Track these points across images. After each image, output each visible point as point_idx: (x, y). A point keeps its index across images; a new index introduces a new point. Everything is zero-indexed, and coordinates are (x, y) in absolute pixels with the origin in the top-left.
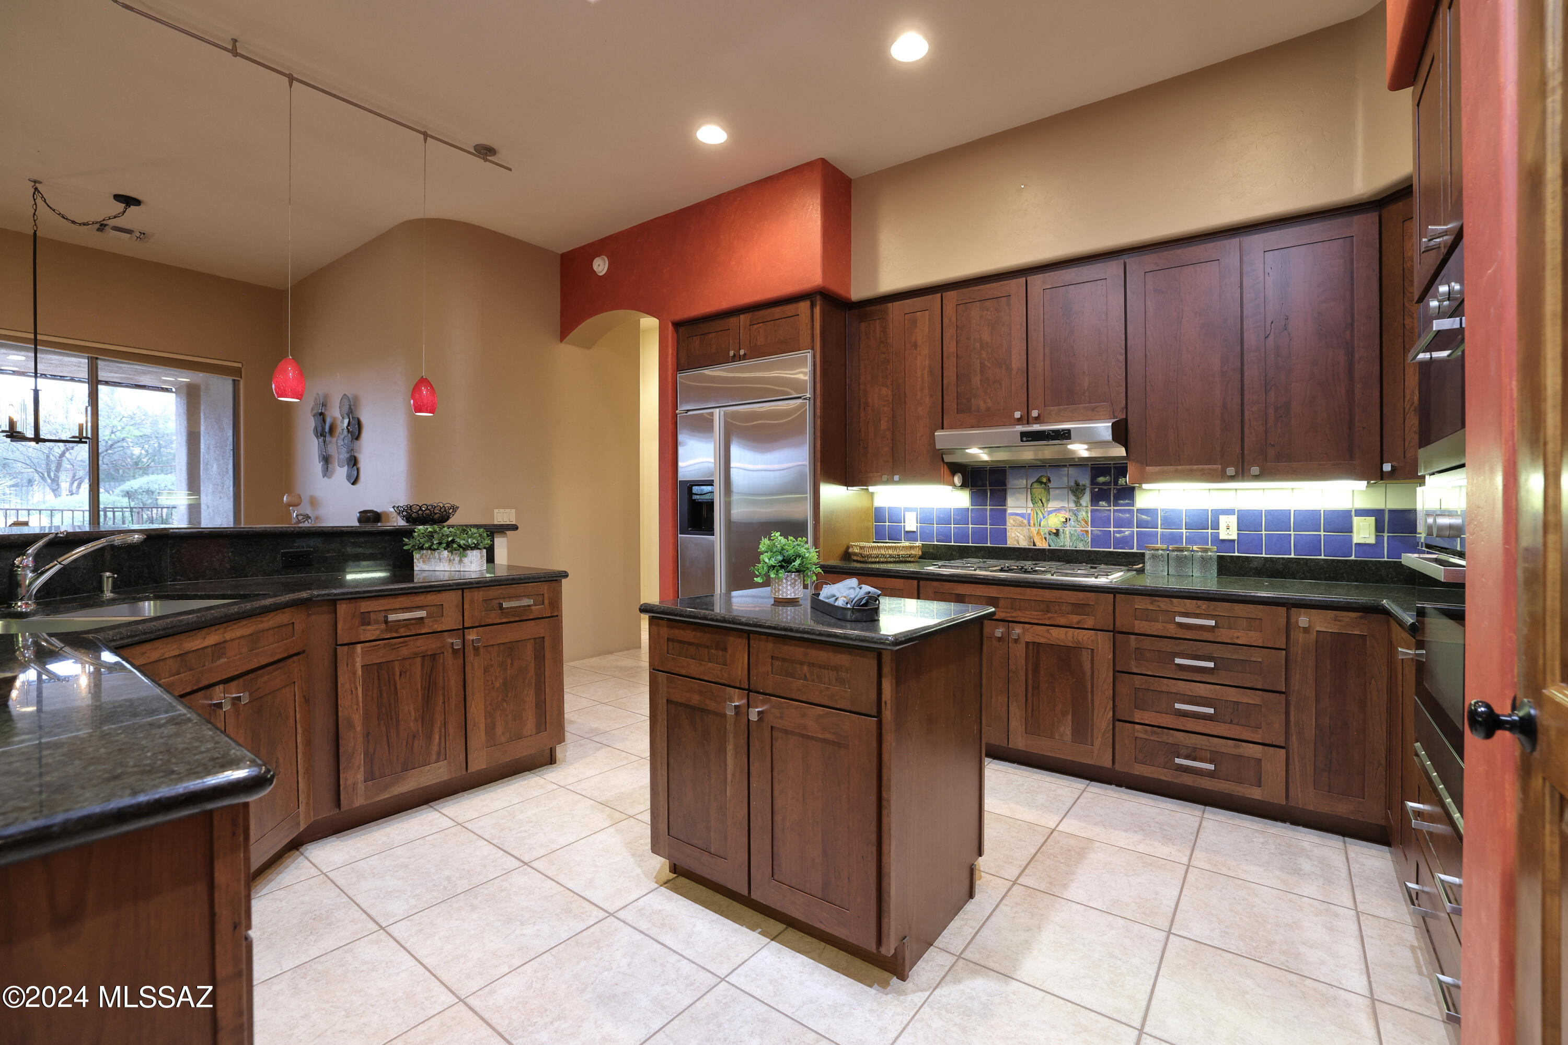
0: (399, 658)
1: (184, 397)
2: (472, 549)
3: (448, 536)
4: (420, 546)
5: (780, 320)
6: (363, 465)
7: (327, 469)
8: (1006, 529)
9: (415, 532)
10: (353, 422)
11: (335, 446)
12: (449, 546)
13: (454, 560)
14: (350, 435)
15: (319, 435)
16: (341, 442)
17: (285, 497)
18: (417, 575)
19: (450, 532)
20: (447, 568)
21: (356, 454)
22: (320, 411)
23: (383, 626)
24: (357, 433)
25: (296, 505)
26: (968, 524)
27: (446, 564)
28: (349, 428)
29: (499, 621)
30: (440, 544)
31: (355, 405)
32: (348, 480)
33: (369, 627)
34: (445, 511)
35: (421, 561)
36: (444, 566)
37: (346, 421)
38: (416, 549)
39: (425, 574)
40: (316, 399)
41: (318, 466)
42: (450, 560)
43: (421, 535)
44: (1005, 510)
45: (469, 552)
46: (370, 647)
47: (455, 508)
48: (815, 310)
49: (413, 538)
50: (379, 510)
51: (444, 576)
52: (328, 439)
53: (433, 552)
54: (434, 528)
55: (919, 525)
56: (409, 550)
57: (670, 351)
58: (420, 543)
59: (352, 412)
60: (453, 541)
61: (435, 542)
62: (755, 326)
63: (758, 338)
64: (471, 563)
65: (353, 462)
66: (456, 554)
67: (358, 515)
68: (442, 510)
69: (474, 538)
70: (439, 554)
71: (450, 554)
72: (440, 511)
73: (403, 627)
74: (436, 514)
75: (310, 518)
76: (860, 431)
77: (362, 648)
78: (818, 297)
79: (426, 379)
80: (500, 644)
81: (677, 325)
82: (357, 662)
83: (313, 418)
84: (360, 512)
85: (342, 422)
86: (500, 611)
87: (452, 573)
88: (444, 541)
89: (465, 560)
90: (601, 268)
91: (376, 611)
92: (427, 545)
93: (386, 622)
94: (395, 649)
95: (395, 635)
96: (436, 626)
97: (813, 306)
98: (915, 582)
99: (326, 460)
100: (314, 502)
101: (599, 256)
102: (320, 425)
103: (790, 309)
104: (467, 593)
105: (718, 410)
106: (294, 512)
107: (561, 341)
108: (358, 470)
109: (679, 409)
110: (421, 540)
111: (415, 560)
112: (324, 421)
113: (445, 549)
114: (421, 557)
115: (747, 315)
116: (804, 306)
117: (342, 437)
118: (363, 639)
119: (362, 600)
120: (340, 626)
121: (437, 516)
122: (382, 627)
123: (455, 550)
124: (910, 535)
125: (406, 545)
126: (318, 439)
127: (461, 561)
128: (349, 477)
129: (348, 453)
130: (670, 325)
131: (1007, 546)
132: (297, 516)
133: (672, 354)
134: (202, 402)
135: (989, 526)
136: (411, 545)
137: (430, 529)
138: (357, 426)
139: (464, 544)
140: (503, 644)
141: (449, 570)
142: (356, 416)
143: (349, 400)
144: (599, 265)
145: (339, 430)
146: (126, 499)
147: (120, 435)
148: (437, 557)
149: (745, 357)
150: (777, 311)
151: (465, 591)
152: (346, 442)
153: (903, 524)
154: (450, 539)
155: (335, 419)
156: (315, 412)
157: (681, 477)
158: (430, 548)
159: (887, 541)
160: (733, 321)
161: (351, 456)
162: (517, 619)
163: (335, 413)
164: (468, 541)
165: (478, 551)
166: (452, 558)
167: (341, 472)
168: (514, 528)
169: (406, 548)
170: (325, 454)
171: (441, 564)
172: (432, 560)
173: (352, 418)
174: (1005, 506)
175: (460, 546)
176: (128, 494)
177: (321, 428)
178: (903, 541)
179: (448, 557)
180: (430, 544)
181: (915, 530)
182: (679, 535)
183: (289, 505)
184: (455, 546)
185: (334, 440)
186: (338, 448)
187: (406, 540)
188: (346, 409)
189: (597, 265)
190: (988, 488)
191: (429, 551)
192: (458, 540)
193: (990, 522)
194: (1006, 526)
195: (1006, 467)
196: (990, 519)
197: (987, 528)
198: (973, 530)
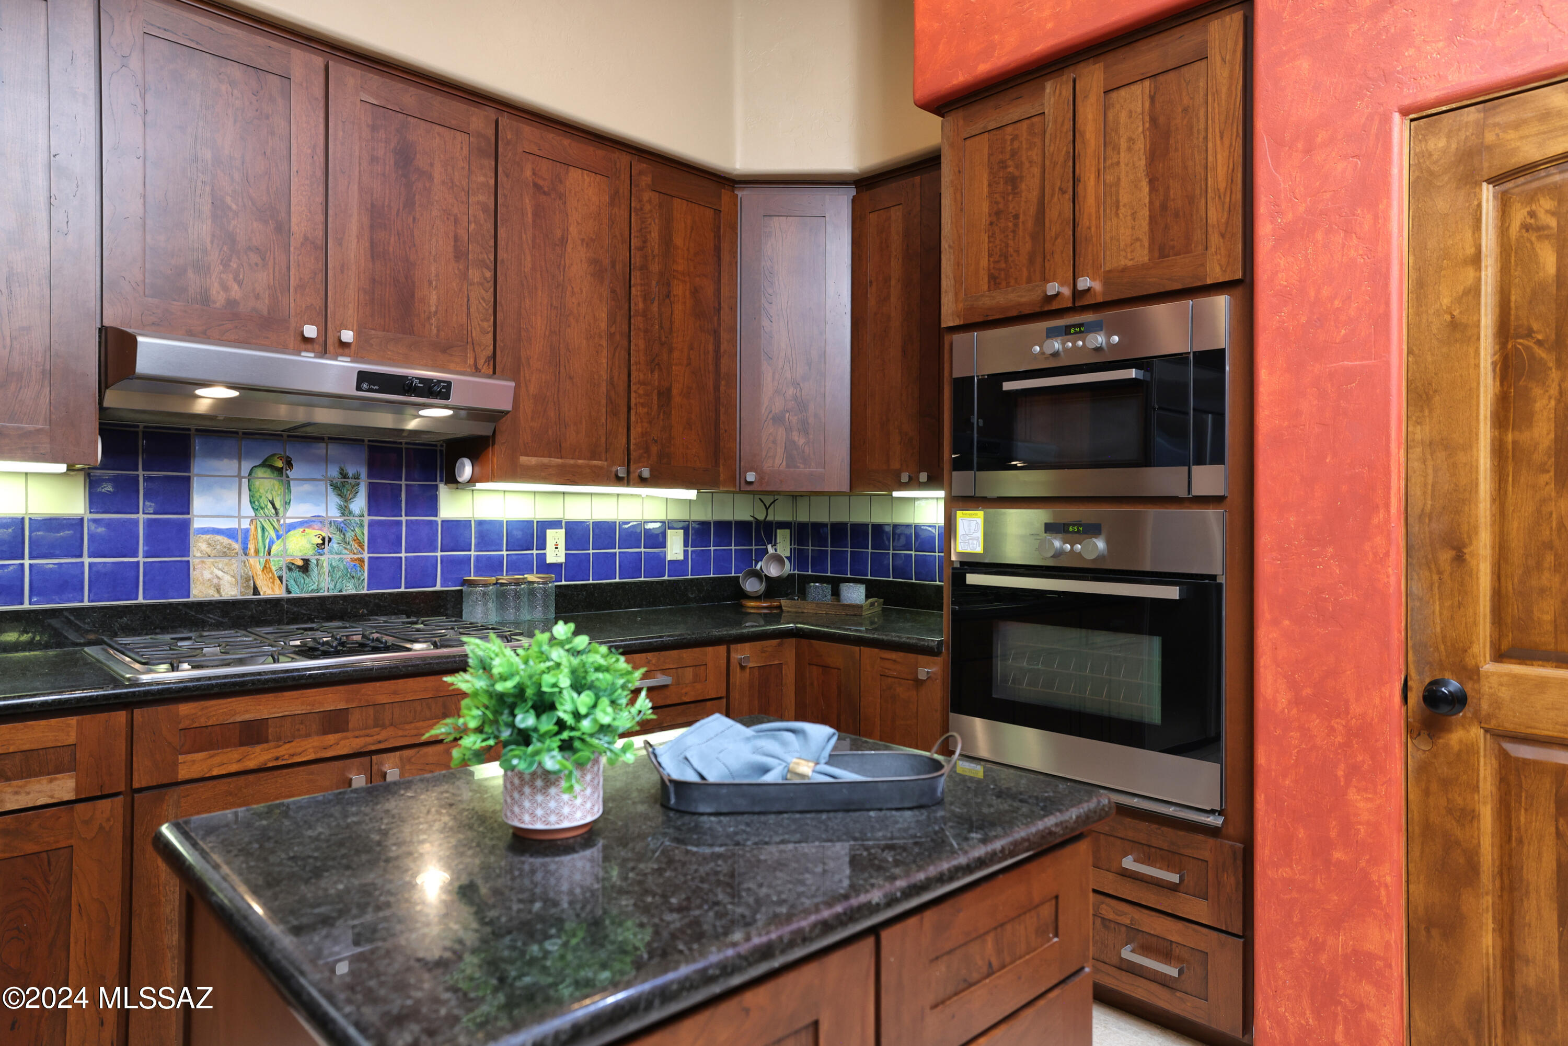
8: (188, 562)
26: (81, 556)
98: (121, 717)
131: (192, 599)
135: (141, 559)
174: (188, 513)
190: (141, 471)
193: (146, 548)
194: (189, 556)
195: (189, 430)
196: (146, 543)
197: (138, 563)
198: (94, 569)
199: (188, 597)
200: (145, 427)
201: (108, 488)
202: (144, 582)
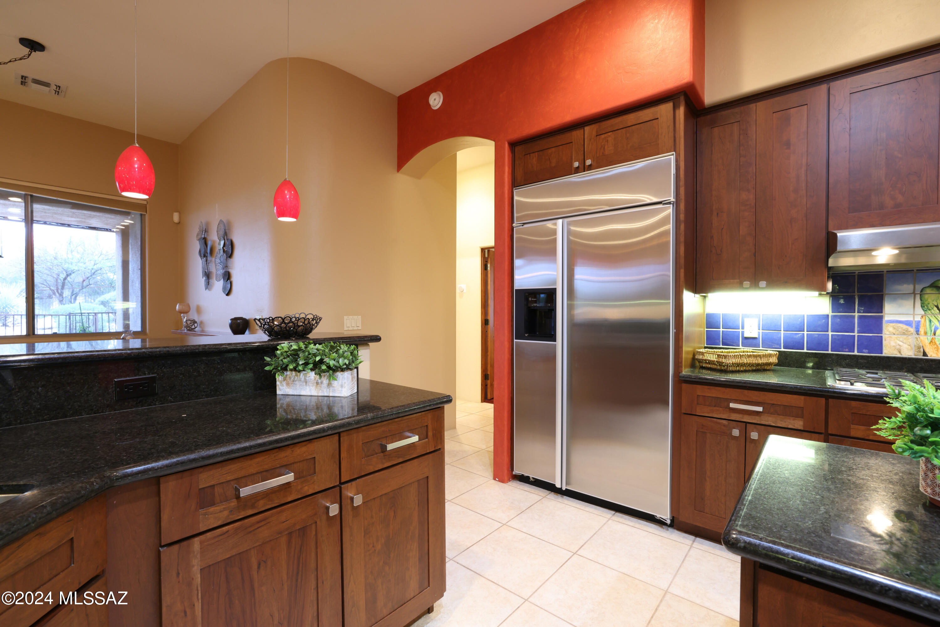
0: (257, 544)
1: (120, 235)
2: (343, 370)
3: (315, 355)
4: (284, 366)
5: (633, 127)
6: (235, 278)
7: (208, 283)
8: (882, 336)
9: (277, 349)
10: (227, 243)
11: (214, 264)
12: (316, 366)
13: (322, 383)
14: (225, 254)
15: (202, 255)
16: (218, 261)
17: (177, 306)
18: (280, 400)
19: (318, 350)
20: (314, 393)
21: (230, 270)
22: (203, 236)
23: (234, 503)
24: (230, 252)
25: (186, 312)
26: (827, 331)
27: (313, 388)
28: (224, 248)
29: (381, 467)
30: (306, 364)
31: (229, 229)
32: (224, 292)
33: (212, 509)
34: (309, 323)
35: (284, 383)
36: (310, 390)
37: (222, 243)
38: (279, 371)
39: (288, 400)
40: (200, 226)
41: (202, 280)
42: (317, 383)
43: (285, 354)
44: (881, 318)
45: (339, 374)
46: (215, 537)
47: (317, 320)
48: (677, 112)
49: (275, 356)
50: (247, 318)
51: (310, 401)
52: (209, 258)
53: (298, 374)
54: (299, 346)
55: (761, 331)
56: (270, 371)
57: (507, 169)
58: (284, 364)
59: (226, 235)
60: (321, 362)
61: (301, 363)
62: (603, 136)
63: (606, 147)
64: (342, 386)
65: (227, 276)
66: (324, 376)
67: (230, 321)
68: (306, 322)
69: (345, 358)
70: (305, 375)
71: (318, 377)
72: (304, 323)
73: (263, 498)
74: (299, 326)
75: (196, 322)
76: (712, 237)
77: (201, 543)
78: (682, 99)
79: (289, 181)
80: (382, 495)
81: (513, 145)
82: (193, 566)
83: (198, 242)
84: (232, 319)
85: (219, 244)
86: (382, 454)
87: (320, 398)
88: (311, 361)
89: (335, 383)
90: (436, 102)
91: (222, 483)
92: (291, 367)
93: (238, 497)
94: (251, 532)
95: (250, 512)
96: (306, 488)
97: (675, 108)
98: (823, 400)
99: (208, 275)
100: (199, 310)
101: (435, 91)
102: (203, 248)
103: (646, 114)
104: (344, 438)
105: (560, 221)
106: (184, 318)
107: (398, 171)
108: (231, 283)
109: (515, 223)
110: (285, 361)
111: (278, 383)
112: (206, 244)
113: (312, 370)
114: (285, 379)
115: (593, 126)
116: (666, 108)
117: (219, 256)
118: (202, 530)
119: (201, 470)
120: (165, 517)
121: (300, 328)
122: (232, 504)
123: (324, 372)
124: (750, 341)
125: (268, 364)
126: (202, 259)
127: (329, 385)
128: (224, 289)
129: (223, 269)
130: (507, 145)
131: (883, 355)
132: (186, 321)
133: (508, 172)
134: (130, 237)
135: (856, 334)
136: (273, 367)
137: (295, 347)
138: (230, 246)
139: (334, 365)
140: (386, 494)
141: (316, 394)
142: (230, 238)
143: (224, 225)
144: (435, 99)
145: (217, 250)
146: (102, 306)
147: (98, 266)
148: (303, 379)
149: (590, 168)
150: (631, 118)
151: (342, 435)
152: (222, 259)
153: (740, 330)
154: (318, 359)
155: (214, 242)
156: (199, 237)
157: (517, 286)
158: (295, 369)
159: (721, 346)
160: (576, 134)
161: (226, 272)
162: (401, 460)
163: (214, 237)
164: (338, 362)
165: (349, 372)
166: (319, 381)
167: (218, 285)
168: (377, 339)
169: (267, 368)
170: (206, 271)
171: (307, 387)
172: (297, 382)
173: (227, 239)
174: (882, 312)
175: (329, 367)
176: (103, 303)
177: (204, 250)
178: (741, 347)
179: (315, 379)
180: (295, 365)
181: (757, 336)
182: (515, 340)
183: (181, 312)
184: (324, 367)
185: (213, 259)
186: (216, 266)
187: (268, 359)
188: (222, 233)
189: (433, 99)
190: (856, 293)
191: (294, 373)
192: (327, 360)
193: (858, 329)
194: (882, 334)
195: (883, 271)
196: (858, 326)
197: (854, 336)
198: (834, 337)
199: (882, 353)
200: (859, 273)
201: (842, 301)
202: (858, 345)
